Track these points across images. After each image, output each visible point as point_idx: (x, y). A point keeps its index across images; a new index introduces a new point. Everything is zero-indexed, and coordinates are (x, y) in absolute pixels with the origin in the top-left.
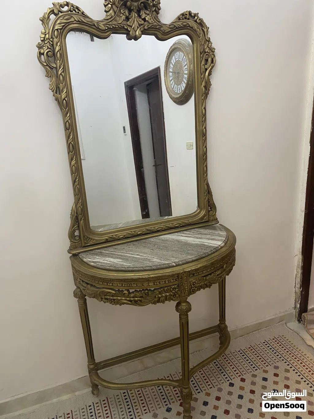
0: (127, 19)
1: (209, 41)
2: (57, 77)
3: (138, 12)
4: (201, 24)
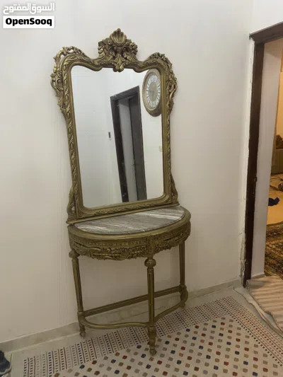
0: (114, 58)
1: (172, 73)
2: (64, 96)
3: (122, 53)
4: (167, 61)
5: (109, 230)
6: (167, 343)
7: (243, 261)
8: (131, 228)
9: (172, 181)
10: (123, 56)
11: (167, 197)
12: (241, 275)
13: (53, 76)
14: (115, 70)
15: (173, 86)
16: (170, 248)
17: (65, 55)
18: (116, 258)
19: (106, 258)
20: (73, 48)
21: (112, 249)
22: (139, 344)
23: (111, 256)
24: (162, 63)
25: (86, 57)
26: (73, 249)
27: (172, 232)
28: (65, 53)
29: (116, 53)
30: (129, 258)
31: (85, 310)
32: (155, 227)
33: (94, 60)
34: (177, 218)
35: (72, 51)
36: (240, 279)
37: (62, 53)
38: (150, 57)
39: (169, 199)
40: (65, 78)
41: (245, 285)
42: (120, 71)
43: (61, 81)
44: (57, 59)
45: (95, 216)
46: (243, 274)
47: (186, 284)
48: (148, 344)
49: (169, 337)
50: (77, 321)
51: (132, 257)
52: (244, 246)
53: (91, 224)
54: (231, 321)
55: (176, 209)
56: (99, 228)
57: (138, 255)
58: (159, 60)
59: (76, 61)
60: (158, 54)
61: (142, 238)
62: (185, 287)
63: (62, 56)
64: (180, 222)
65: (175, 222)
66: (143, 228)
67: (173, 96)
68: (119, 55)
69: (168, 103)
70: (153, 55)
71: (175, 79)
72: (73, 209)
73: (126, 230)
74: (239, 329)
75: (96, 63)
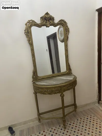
0: (46, 22)
1: (67, 26)
2: (29, 37)
3: (49, 21)
4: (65, 22)
5: (47, 84)
6: (70, 125)
7: (98, 94)
8: (55, 83)
9: (69, 66)
10: (49, 22)
11: (68, 71)
12: (97, 100)
13: (25, 31)
14: (47, 27)
15: (68, 31)
16: (69, 90)
17: (29, 23)
18: (50, 94)
19: (46, 94)
20: (31, 20)
21: (48, 91)
22: (60, 125)
23: (48, 93)
24: (63, 23)
25: (36, 23)
26: (35, 91)
27: (70, 84)
28: (29, 22)
29: (47, 21)
30: (54, 94)
31: (40, 113)
32: (63, 82)
33: (39, 24)
34: (72, 79)
35: (31, 21)
36: (97, 101)
37: (28, 22)
38: (59, 21)
39: (68, 72)
40: (29, 31)
41: (99, 103)
42: (48, 27)
43: (28, 32)
44: (26, 24)
45: (42, 79)
46: (98, 99)
47: (76, 103)
48: (63, 125)
49: (71, 122)
50: (37, 117)
51: (55, 93)
52: (98, 88)
53: (40, 82)
54: (94, 116)
55: (71, 75)
56: (43, 83)
57: (58, 93)
58: (62, 22)
59: (33, 24)
60: (62, 20)
61: (59, 87)
62: (76, 104)
63: (28, 23)
64: (73, 80)
65: (71, 80)
66: (59, 83)
67: (68, 34)
68: (48, 21)
69: (66, 37)
70: (60, 20)
71: (68, 29)
72: (34, 77)
73: (53, 84)
74: (97, 119)
75: (40, 25)
